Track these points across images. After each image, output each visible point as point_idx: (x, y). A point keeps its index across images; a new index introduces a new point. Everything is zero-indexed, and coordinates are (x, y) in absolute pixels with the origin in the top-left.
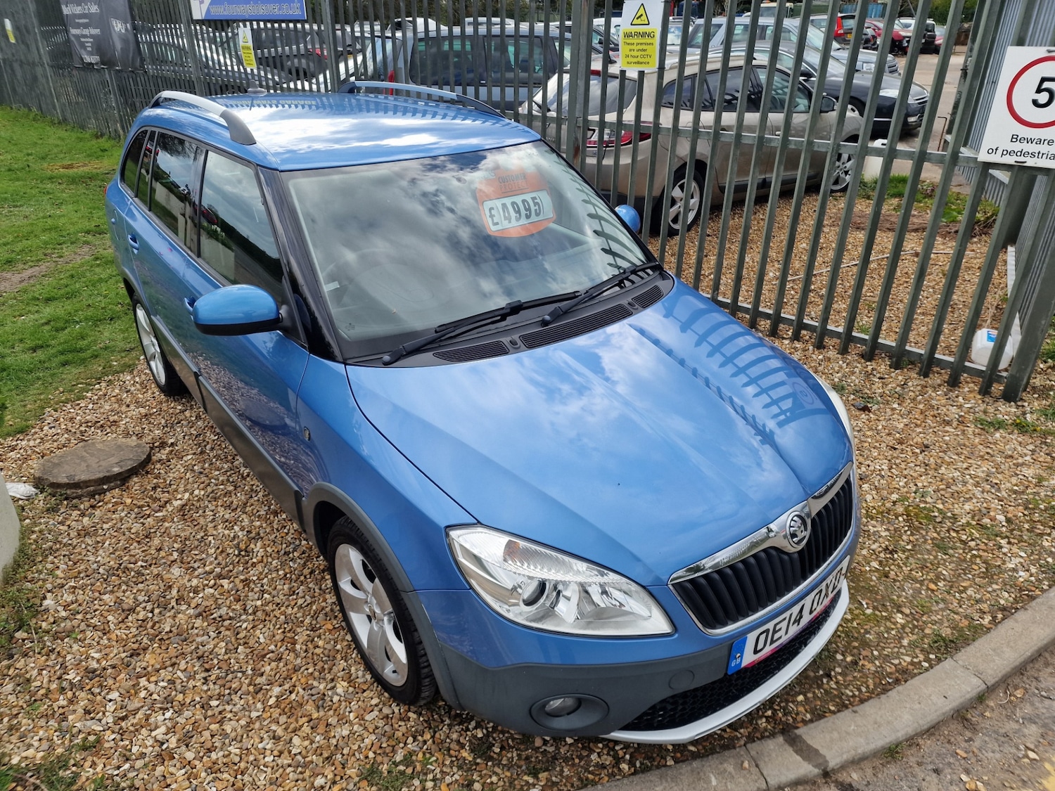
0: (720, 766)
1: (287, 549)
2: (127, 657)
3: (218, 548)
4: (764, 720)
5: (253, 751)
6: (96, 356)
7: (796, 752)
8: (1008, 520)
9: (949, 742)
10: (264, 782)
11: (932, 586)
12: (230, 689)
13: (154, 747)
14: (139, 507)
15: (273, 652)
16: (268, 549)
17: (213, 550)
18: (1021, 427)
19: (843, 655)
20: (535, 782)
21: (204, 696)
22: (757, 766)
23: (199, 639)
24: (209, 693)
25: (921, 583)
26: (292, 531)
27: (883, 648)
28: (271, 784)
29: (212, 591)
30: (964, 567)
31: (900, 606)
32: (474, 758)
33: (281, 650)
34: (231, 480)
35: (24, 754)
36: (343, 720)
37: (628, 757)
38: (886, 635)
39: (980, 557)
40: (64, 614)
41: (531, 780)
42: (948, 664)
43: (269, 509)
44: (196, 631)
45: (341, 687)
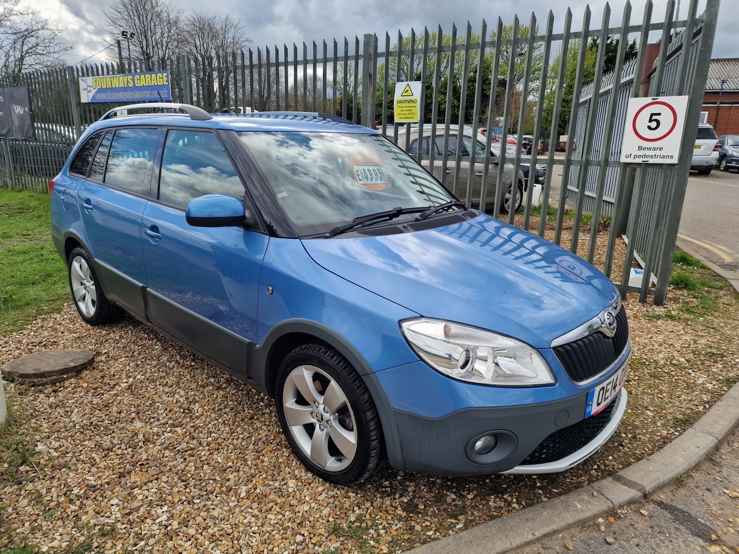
0: (579, 497)
1: (220, 407)
2: (116, 477)
3: (166, 409)
4: (594, 471)
5: (241, 525)
6: (29, 304)
7: (623, 484)
8: (687, 361)
9: (708, 474)
10: (257, 544)
11: (660, 396)
12: (206, 491)
13: (160, 530)
14: (94, 389)
15: (231, 467)
16: (205, 407)
17: (162, 411)
18: (672, 318)
19: (626, 434)
20: (457, 522)
21: (188, 496)
22: (602, 494)
23: (171, 464)
24: (192, 494)
25: (653, 394)
26: (220, 396)
27: (648, 428)
28: (262, 544)
29: (170, 434)
30: (673, 385)
31: (646, 407)
32: (407, 514)
33: (238, 464)
34: (161, 370)
35: (51, 545)
36: (301, 502)
37: (515, 500)
38: (646, 422)
39: (680, 379)
40: (55, 454)
41: (454, 521)
42: (690, 431)
43: (198, 384)
44: (167, 459)
45: (292, 483)
